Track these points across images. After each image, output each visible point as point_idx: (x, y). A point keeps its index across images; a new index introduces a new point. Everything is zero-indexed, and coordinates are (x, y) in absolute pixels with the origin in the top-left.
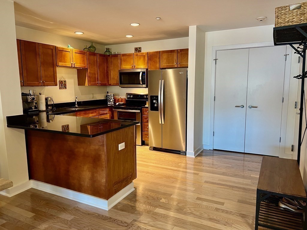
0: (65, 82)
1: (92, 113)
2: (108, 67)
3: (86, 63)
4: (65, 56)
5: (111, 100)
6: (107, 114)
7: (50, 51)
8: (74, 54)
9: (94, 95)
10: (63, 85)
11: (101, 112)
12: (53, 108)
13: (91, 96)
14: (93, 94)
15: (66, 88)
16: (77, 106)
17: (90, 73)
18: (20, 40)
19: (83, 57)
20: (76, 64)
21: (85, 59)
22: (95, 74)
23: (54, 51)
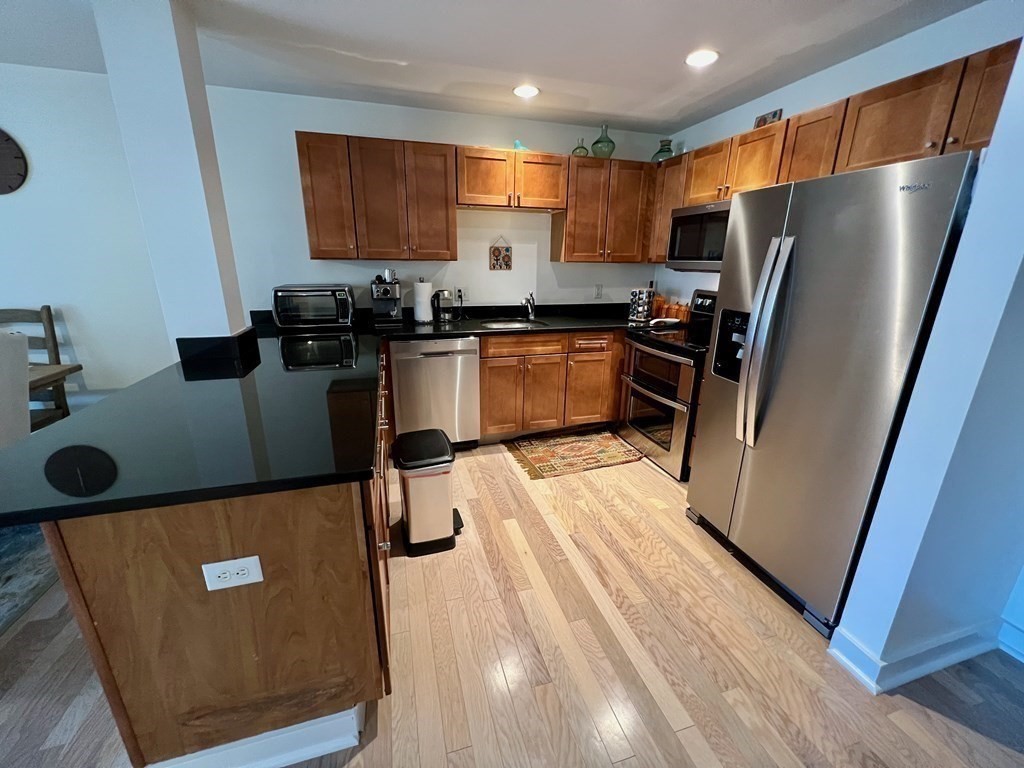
0: (507, 250)
1: (544, 343)
2: (650, 203)
3: (562, 192)
4: (488, 173)
5: (640, 309)
6: (602, 349)
7: (438, 163)
8: (521, 166)
9: (605, 291)
10: (501, 258)
11: (581, 343)
12: (455, 317)
13: (594, 291)
14: (599, 287)
15: (508, 266)
16: (532, 317)
17: (575, 222)
18: (347, 137)
19: (555, 176)
20: (525, 195)
21: (562, 181)
22: (595, 226)
23: (451, 161)
